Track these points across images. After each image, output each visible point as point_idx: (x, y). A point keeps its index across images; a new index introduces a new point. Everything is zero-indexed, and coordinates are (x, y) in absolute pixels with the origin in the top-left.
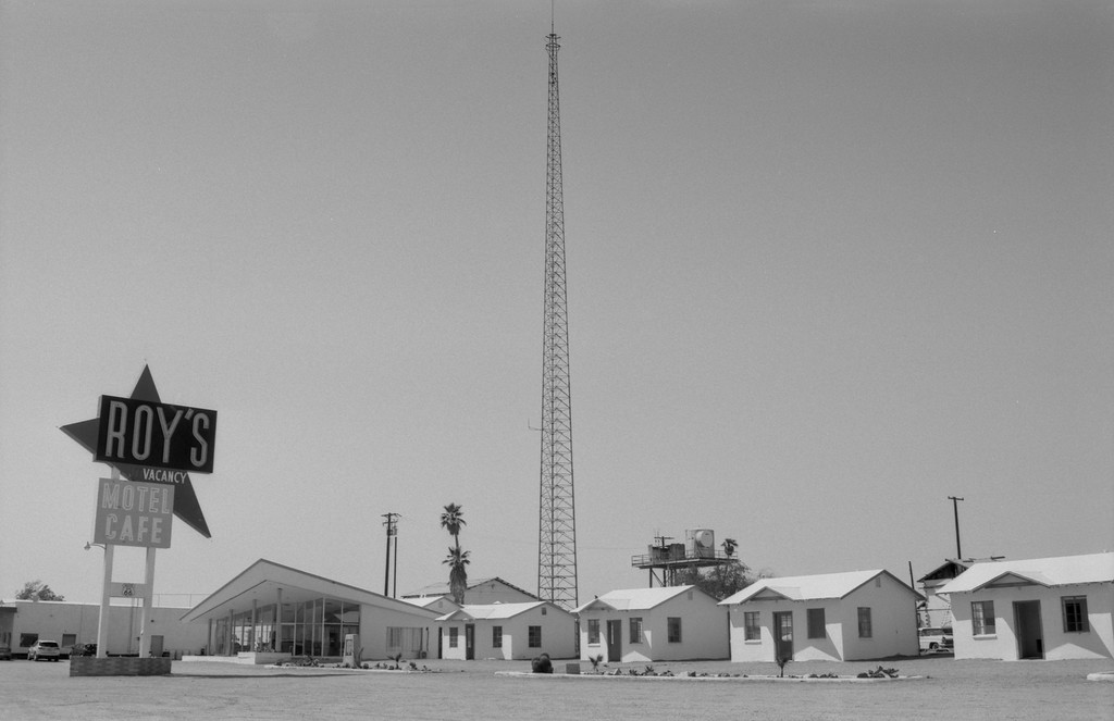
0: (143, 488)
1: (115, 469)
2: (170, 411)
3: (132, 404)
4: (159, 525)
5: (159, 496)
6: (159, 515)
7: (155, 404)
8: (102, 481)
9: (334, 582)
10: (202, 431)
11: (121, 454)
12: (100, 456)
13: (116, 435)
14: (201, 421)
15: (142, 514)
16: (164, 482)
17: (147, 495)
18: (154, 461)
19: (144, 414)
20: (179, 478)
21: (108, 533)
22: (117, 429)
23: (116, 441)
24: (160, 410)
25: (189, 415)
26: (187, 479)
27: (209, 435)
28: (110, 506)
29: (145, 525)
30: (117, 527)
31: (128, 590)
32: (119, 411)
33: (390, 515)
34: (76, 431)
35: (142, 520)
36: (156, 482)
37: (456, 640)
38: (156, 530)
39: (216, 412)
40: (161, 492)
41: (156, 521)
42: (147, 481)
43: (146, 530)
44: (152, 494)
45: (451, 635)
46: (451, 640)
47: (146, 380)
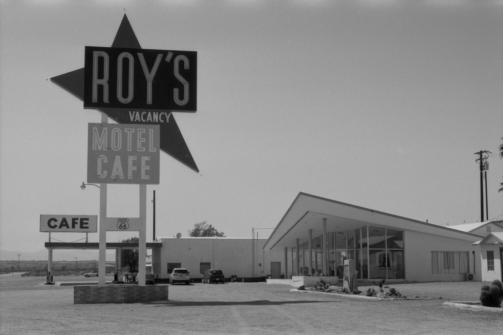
0: (130, 130)
1: (104, 114)
2: (151, 55)
3: (113, 52)
4: (147, 163)
5: (145, 136)
6: (146, 153)
7: (135, 49)
8: (91, 126)
9: (372, 211)
10: (182, 71)
11: (106, 99)
12: (88, 104)
13: (100, 82)
14: (181, 63)
15: (131, 154)
16: (149, 123)
17: (135, 136)
18: (139, 103)
19: (126, 61)
20: (163, 117)
21: (99, 172)
22: (101, 76)
23: (100, 87)
24: (141, 56)
25: (168, 58)
26: (172, 118)
27: (191, 75)
28: (100, 148)
29: (134, 163)
30: (108, 167)
31: (123, 224)
32: (101, 60)
33: (481, 153)
34: (64, 81)
35: (131, 159)
36: (141, 123)
37: (493, 263)
38: (144, 168)
39: (196, 52)
40: (147, 132)
41: (145, 159)
42: (133, 122)
43: (135, 168)
44: (139, 135)
45: (488, 259)
46: (488, 263)
47: (126, 29)
